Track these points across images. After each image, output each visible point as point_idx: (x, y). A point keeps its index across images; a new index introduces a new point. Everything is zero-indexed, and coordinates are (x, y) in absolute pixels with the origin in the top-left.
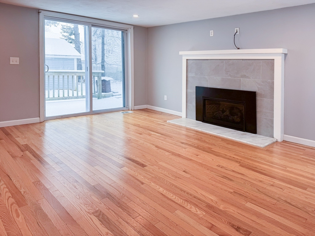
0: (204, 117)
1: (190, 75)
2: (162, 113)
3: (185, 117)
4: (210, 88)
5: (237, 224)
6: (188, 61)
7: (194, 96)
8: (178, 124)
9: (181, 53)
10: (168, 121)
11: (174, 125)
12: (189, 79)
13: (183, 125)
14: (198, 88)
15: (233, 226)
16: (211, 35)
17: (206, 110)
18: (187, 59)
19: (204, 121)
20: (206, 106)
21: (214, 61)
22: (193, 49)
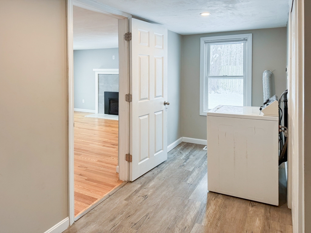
0: (110, 111)
1: (100, 84)
2: (81, 112)
3: (97, 113)
4: (113, 92)
5: (114, 144)
6: (99, 75)
7: (103, 98)
8: (92, 117)
9: (94, 70)
10: (85, 116)
11: (90, 118)
12: (100, 87)
13: (96, 117)
14: (106, 93)
15: (112, 145)
16: (113, 59)
17: (111, 106)
18: (98, 74)
19: (109, 114)
20: (111, 104)
21: (115, 75)
22: (102, 67)
